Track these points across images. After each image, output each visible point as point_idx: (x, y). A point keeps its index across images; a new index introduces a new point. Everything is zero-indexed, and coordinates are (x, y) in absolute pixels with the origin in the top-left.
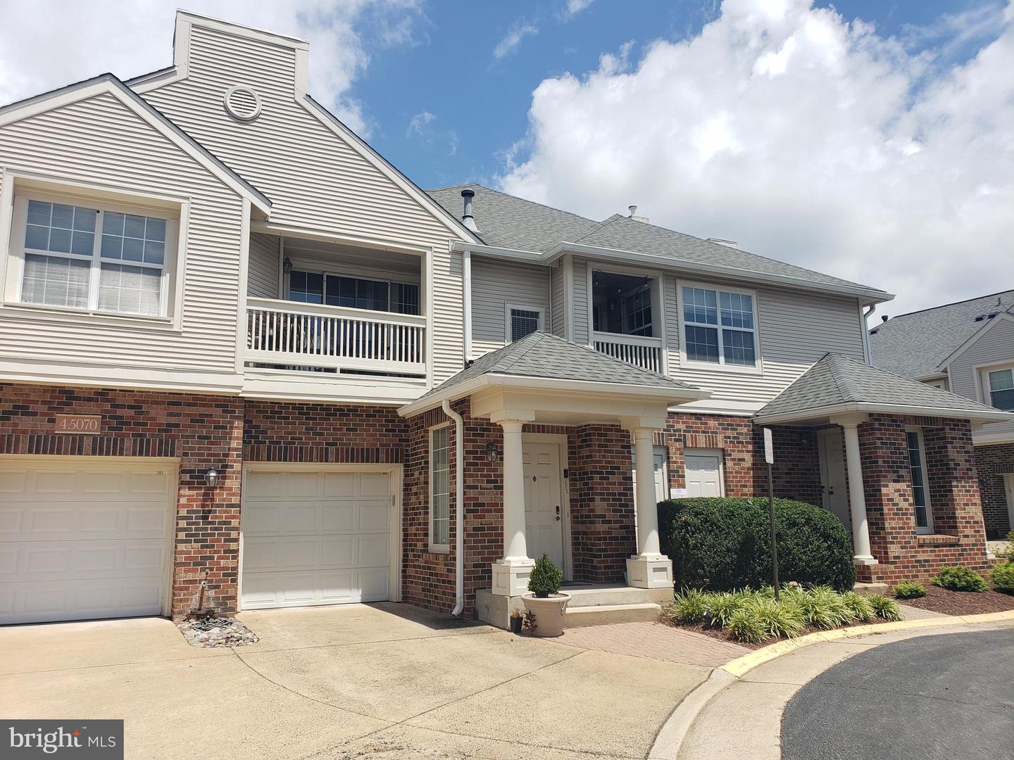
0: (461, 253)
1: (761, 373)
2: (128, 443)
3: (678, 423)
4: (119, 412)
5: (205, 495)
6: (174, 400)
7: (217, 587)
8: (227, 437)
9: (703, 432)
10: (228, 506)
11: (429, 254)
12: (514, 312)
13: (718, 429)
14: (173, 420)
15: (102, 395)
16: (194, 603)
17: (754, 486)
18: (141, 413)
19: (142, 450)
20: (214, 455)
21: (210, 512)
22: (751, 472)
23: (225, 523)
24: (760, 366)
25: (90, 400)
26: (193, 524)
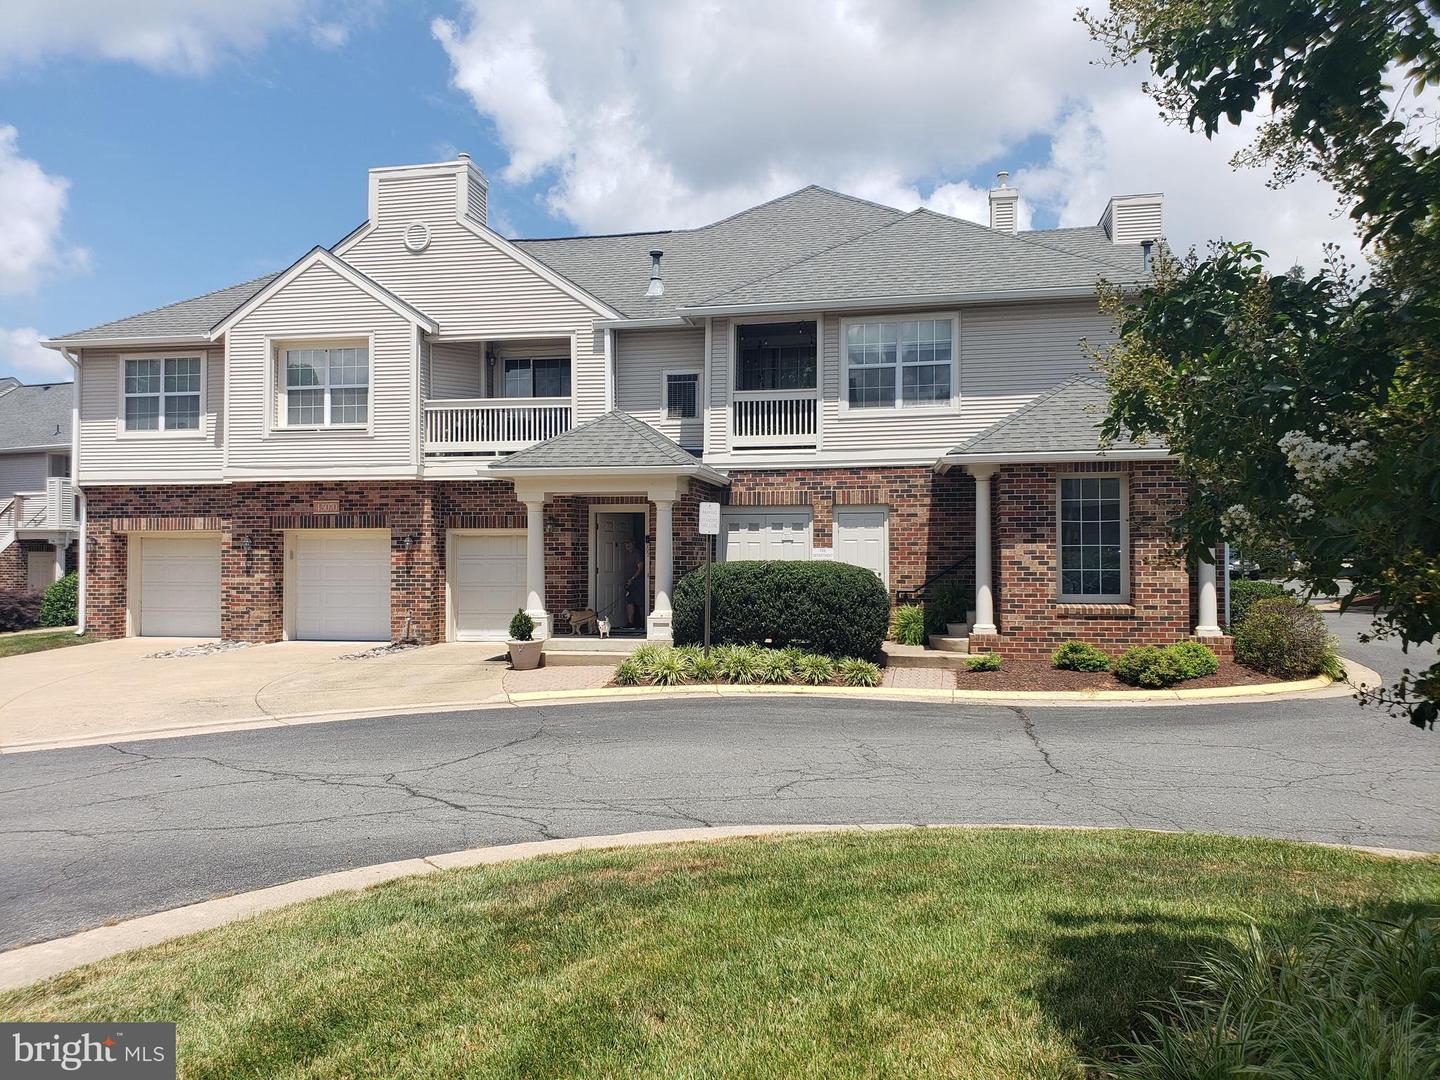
0: (603, 331)
1: (957, 413)
2: (356, 520)
3: (827, 479)
4: (351, 497)
5: (407, 555)
6: (384, 486)
7: (417, 623)
8: (421, 512)
9: (859, 487)
10: (423, 564)
11: (573, 338)
12: (670, 378)
13: (882, 482)
14: (384, 501)
15: (339, 485)
16: (403, 634)
17: (929, 544)
18: (364, 497)
19: (365, 524)
20: (412, 526)
21: (411, 568)
22: (927, 529)
23: (421, 576)
24: (955, 404)
25: (332, 489)
26: (400, 576)
